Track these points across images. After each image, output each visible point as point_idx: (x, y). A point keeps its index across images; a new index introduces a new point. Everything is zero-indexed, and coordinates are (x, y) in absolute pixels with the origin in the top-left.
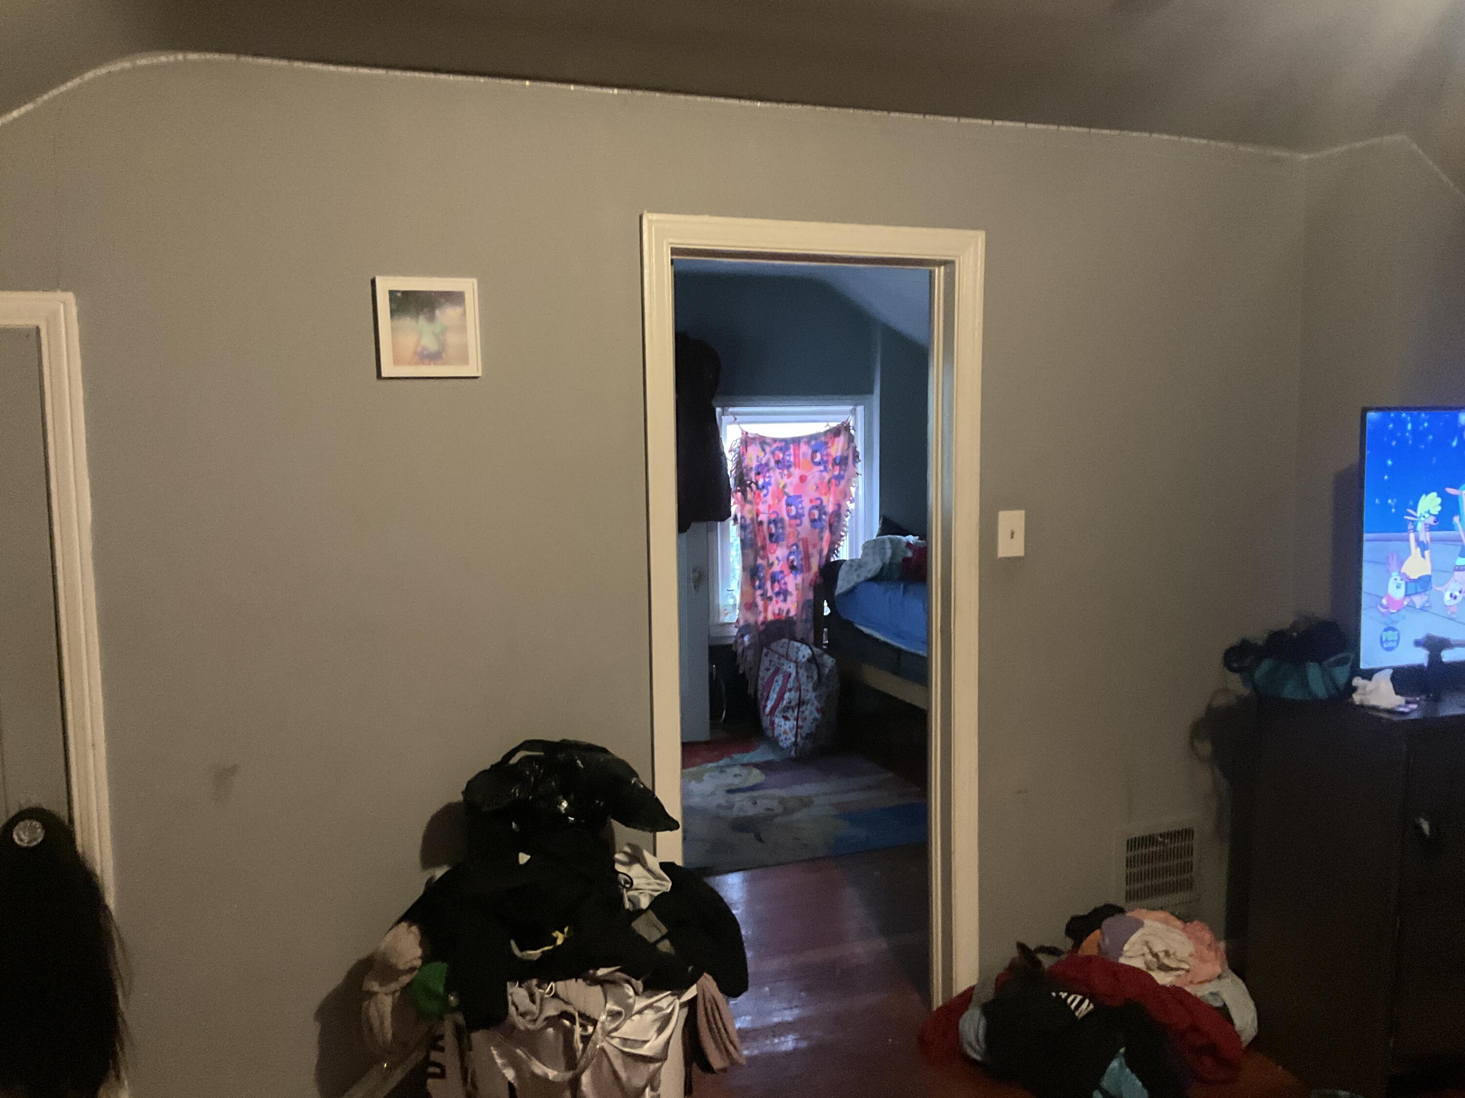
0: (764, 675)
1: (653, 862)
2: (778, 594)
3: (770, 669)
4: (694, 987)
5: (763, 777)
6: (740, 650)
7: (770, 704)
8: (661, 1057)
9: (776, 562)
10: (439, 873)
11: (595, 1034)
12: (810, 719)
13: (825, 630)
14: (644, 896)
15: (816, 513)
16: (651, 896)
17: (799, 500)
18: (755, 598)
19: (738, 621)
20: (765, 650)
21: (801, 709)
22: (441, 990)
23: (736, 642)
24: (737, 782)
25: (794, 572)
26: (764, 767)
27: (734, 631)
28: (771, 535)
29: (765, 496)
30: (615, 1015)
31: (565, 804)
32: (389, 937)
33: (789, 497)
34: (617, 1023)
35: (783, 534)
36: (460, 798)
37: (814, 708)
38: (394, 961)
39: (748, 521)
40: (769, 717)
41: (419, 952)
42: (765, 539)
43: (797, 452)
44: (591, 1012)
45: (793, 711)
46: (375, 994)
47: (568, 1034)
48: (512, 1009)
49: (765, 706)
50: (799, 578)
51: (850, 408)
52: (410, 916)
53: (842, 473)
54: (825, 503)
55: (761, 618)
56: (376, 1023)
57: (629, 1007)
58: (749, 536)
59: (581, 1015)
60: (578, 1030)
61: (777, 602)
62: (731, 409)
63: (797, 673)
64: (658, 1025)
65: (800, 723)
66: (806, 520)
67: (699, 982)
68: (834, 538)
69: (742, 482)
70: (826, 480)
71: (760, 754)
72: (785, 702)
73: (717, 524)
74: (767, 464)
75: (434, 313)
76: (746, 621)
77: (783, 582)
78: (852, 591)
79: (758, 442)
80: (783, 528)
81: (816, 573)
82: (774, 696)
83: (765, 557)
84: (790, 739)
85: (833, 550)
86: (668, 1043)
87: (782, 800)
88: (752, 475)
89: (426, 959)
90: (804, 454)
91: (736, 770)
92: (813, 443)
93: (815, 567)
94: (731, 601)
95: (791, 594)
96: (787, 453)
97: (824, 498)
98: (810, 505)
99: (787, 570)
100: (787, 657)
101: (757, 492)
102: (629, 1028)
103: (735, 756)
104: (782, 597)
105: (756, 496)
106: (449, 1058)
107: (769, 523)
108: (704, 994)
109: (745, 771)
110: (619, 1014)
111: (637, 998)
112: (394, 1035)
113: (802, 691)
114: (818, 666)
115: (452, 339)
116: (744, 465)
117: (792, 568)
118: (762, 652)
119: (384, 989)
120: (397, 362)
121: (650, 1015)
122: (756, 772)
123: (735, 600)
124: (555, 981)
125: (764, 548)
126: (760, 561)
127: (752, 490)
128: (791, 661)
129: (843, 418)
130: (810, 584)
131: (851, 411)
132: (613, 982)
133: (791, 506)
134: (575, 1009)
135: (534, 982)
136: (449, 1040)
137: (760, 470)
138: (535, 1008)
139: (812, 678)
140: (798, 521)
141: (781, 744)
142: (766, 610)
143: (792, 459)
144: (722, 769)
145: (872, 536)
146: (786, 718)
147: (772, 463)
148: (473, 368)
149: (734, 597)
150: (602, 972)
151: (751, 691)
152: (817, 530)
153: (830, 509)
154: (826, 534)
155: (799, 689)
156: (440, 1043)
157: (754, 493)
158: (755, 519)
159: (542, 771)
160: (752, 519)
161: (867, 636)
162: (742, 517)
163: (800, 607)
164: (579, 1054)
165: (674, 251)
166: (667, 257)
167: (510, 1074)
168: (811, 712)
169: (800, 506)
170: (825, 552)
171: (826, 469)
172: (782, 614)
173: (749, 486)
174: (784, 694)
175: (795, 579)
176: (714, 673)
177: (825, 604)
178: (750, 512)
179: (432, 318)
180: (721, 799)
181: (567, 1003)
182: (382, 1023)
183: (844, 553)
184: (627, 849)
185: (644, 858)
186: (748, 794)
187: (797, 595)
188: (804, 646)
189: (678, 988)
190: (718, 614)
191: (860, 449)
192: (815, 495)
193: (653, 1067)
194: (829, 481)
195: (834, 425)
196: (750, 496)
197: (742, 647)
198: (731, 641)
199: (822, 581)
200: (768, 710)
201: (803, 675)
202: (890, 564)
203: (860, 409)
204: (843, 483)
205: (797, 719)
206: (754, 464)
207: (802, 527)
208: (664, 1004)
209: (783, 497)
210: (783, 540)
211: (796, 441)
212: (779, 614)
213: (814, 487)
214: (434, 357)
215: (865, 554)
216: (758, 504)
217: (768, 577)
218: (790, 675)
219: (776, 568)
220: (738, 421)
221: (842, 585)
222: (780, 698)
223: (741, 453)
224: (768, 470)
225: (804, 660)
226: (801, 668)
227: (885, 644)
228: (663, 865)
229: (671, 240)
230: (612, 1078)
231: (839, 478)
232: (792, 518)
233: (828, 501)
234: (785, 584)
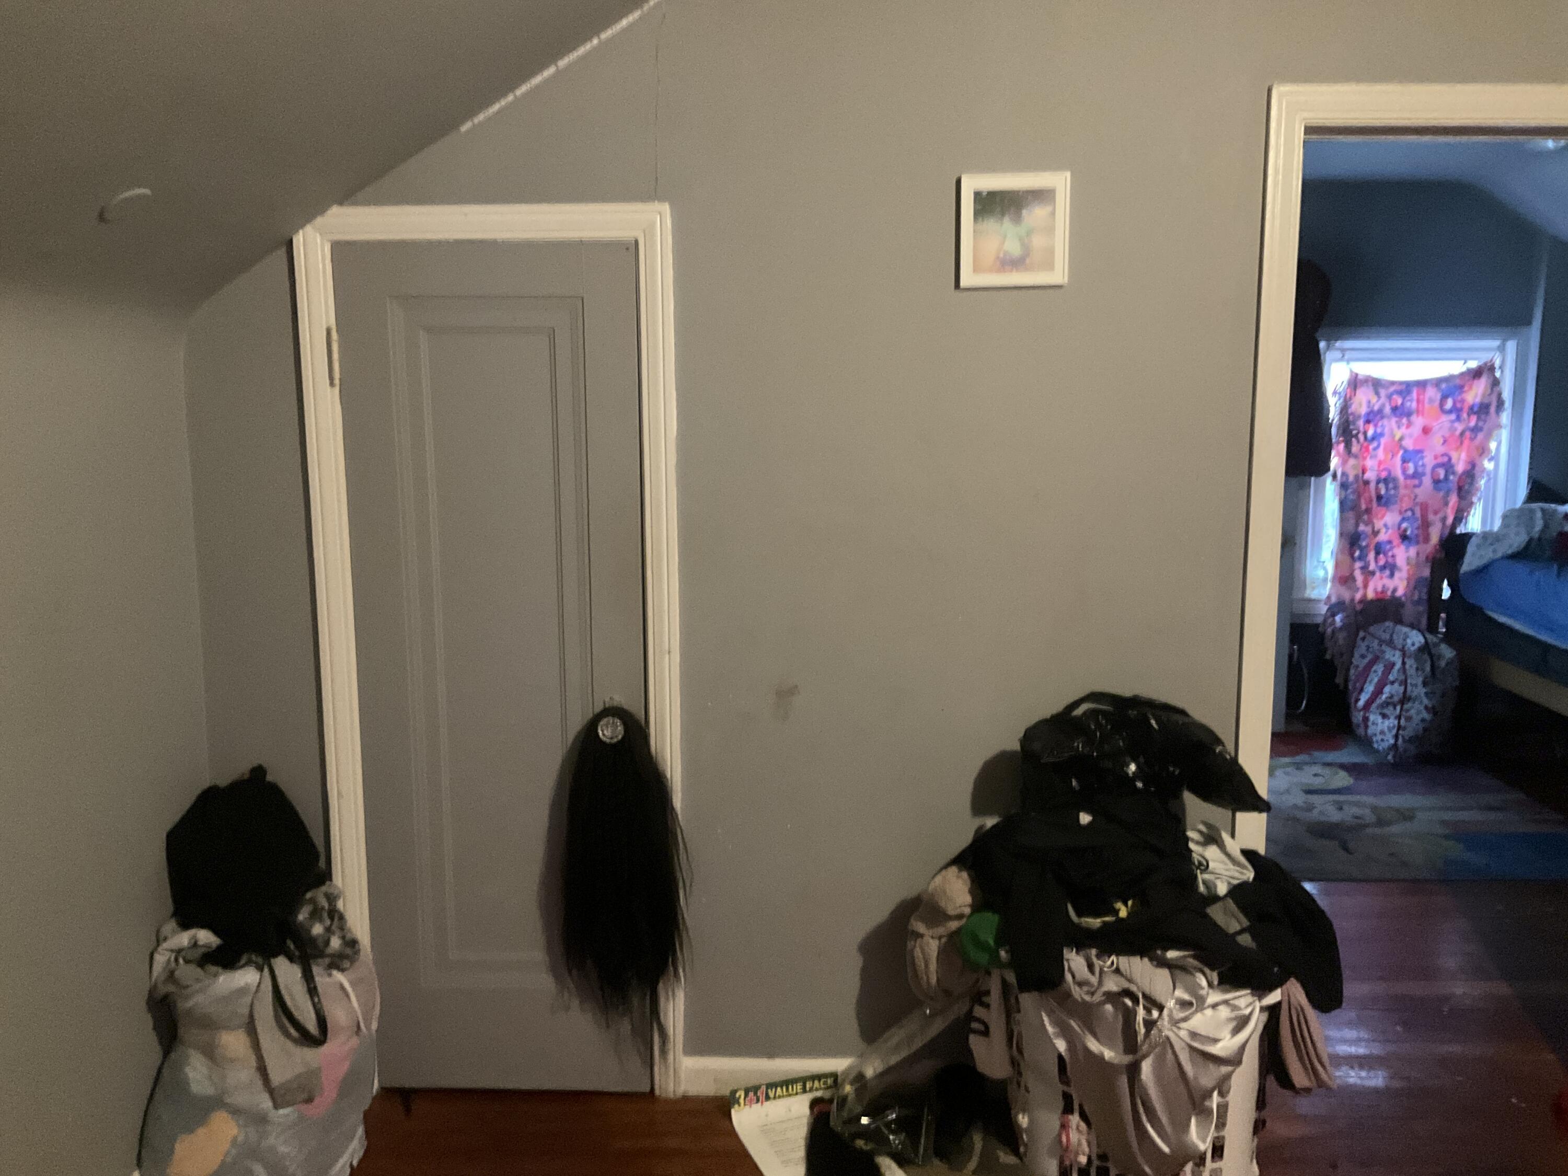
0: (1359, 662)
1: (1233, 846)
2: (1383, 568)
3: (1366, 657)
4: (1279, 991)
5: (1351, 781)
6: (1329, 630)
7: (1364, 698)
8: (1235, 1060)
9: (1384, 530)
10: (990, 822)
11: (1160, 1020)
12: (1416, 719)
13: (1443, 615)
14: (1222, 882)
15: (1441, 473)
16: (1229, 883)
17: (1420, 455)
18: (1353, 571)
19: (1329, 597)
20: (1361, 634)
21: (1406, 706)
22: (991, 942)
23: (1325, 621)
24: (1318, 782)
25: (1406, 542)
26: (1350, 769)
27: (1323, 609)
28: (1379, 497)
29: (1375, 449)
30: (1184, 1004)
31: (1133, 767)
32: (938, 879)
33: (1406, 451)
34: (1187, 1013)
35: (1395, 496)
36: (1016, 746)
37: (1422, 708)
38: (942, 904)
39: (1351, 478)
40: (1362, 713)
41: (968, 899)
42: (1371, 501)
43: (1421, 397)
44: (1159, 996)
45: (1395, 708)
46: (921, 936)
47: (1129, 1017)
48: (1068, 977)
49: (1357, 700)
50: (1413, 551)
51: (1496, 343)
52: (960, 861)
53: (1480, 424)
54: (1454, 461)
55: (1358, 596)
56: (921, 964)
57: (1201, 1000)
58: (1351, 497)
59: (1145, 996)
60: (1141, 1013)
61: (1381, 578)
62: (1338, 344)
63: (1404, 663)
64: (1234, 1024)
65: (1403, 722)
66: (1427, 481)
67: (1284, 987)
68: (1464, 503)
69: (1347, 431)
70: (1458, 433)
71: (1349, 755)
72: (1384, 697)
73: (1310, 479)
74: (1380, 411)
75: (1021, 214)
76: (1339, 597)
77: (1390, 554)
78: (1483, 570)
79: (1370, 384)
80: (1395, 488)
81: (1435, 546)
82: (1369, 688)
83: (1369, 522)
84: (1387, 740)
85: (1459, 518)
86: (1243, 1047)
87: (1374, 809)
88: (1361, 423)
89: (977, 907)
90: (1431, 401)
91: (1317, 769)
92: (1444, 386)
93: (1435, 538)
94: (1321, 573)
95: (1400, 570)
96: (1408, 398)
97: (1454, 455)
98: (1434, 462)
99: (1396, 541)
100: (1390, 643)
101: (1366, 444)
102: (1199, 1022)
103: (1317, 754)
104: (1387, 572)
105: (1363, 450)
106: (994, 1016)
107: (1378, 482)
108: (1289, 1002)
109: (1327, 771)
110: (1191, 1004)
111: (1211, 991)
112: (938, 980)
113: (1409, 685)
114: (1431, 656)
115: (1038, 241)
116: (1350, 411)
117: (1404, 537)
118: (1358, 635)
119: (931, 932)
120: (977, 269)
121: (1224, 1012)
122: (1343, 774)
123: (1326, 572)
124: (1117, 955)
125: (1368, 511)
126: (1362, 528)
127: (1358, 441)
128: (1395, 648)
129: (1485, 357)
130: (1427, 558)
131: (1499, 347)
132: (1184, 969)
133: (1408, 462)
134: (1138, 987)
135: (1094, 952)
136: (995, 998)
137: (1371, 417)
138: (1094, 980)
139: (1423, 670)
140: (1416, 482)
141: (1375, 746)
142: (1366, 586)
143: (1414, 405)
144: (1299, 766)
145: (1515, 503)
146: (1384, 716)
147: (1387, 410)
148: (1059, 275)
149: (1325, 569)
150: (1171, 954)
151: (1339, 680)
152: (1442, 494)
153: (1460, 468)
154: (1453, 499)
155: (1404, 683)
156: (985, 999)
157: (1362, 446)
158: (1361, 475)
159: (1109, 727)
160: (1356, 477)
161: (1502, 626)
162: (1343, 474)
163: (1412, 586)
164: (1140, 1038)
165: (1309, 130)
166: (1300, 135)
167: (1061, 1045)
168: (1418, 712)
169: (1420, 463)
170: (1450, 521)
171: (1458, 418)
172: (1386, 592)
173: (1356, 436)
174: (1385, 685)
175: (1407, 551)
176: (1296, 656)
177: (1446, 582)
178: (1354, 467)
179: (1017, 219)
180: (1299, 799)
181: (1130, 981)
182: (927, 966)
183: (1474, 523)
184: (1202, 827)
185: (1223, 842)
186: (1331, 797)
187: (1408, 570)
188: (1415, 632)
189: (1261, 988)
190: (1304, 586)
191: (1507, 395)
192: (1440, 449)
193: (1225, 1069)
194: (1462, 434)
195: (1473, 364)
196: (1355, 448)
197: (1332, 628)
198: (1319, 620)
199: (1443, 555)
200: (1361, 703)
201: (1411, 666)
202: (1540, 539)
203: (1511, 346)
204: (1480, 436)
205: (1399, 718)
206: (1363, 410)
207: (1422, 487)
208: (1242, 1002)
209: (1397, 453)
210: (1396, 502)
211: (1422, 385)
212: (1383, 592)
213: (1442, 441)
214: (1016, 263)
215: (1505, 525)
216: (1365, 458)
217: (1372, 546)
218: (1393, 664)
219: (1382, 537)
220: (1346, 357)
221: (1470, 562)
222: (1378, 691)
223: (1348, 396)
224: (1382, 418)
225: (1413, 649)
226: (1409, 657)
227: (1528, 637)
228: (1245, 853)
229: (1306, 115)
230: (1177, 1071)
231: (1476, 430)
232: (1407, 477)
233: (1459, 459)
234: (1393, 556)
